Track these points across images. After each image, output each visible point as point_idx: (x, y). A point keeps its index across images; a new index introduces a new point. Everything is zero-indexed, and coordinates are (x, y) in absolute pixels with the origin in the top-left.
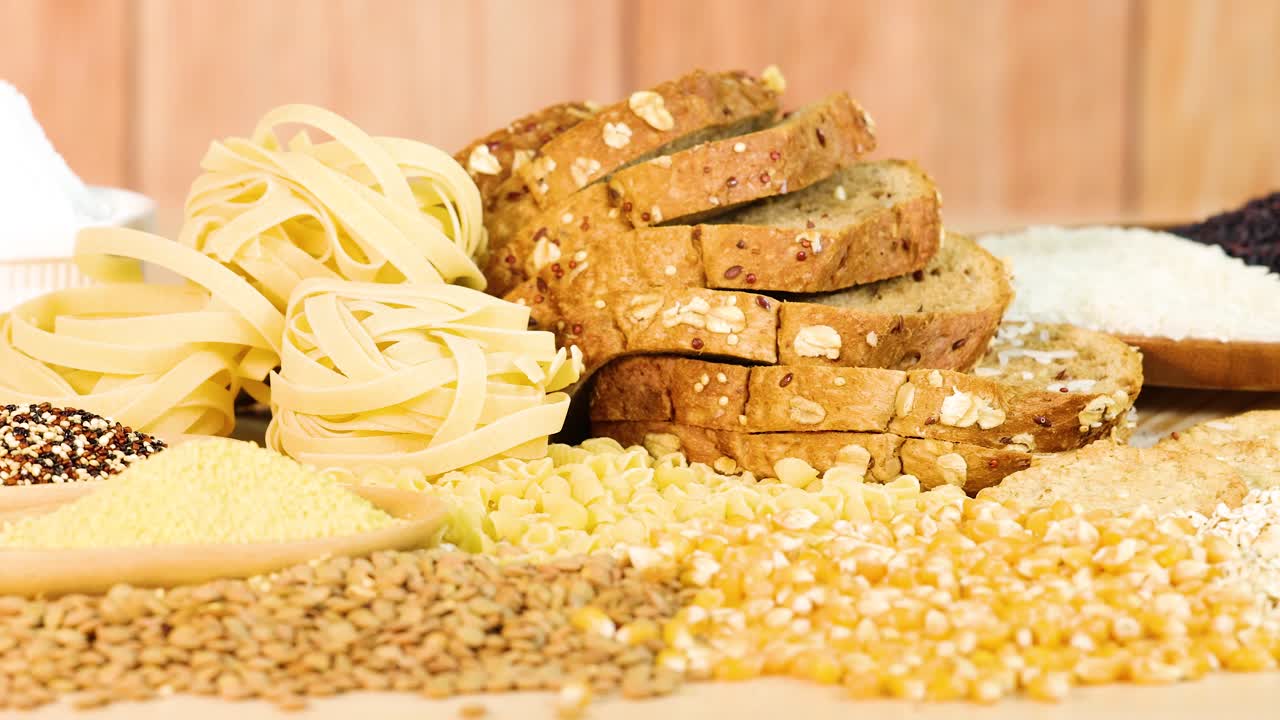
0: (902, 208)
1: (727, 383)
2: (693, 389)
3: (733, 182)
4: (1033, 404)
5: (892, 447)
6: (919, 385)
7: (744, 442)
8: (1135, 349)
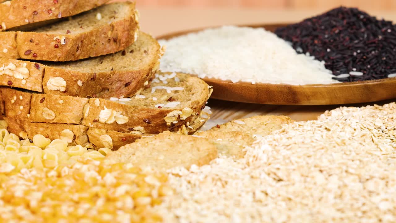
0: (114, 25)
1: (23, 100)
2: (11, 102)
3: (36, 13)
4: (143, 114)
5: (82, 131)
6: (91, 105)
7: (29, 125)
8: (211, 87)
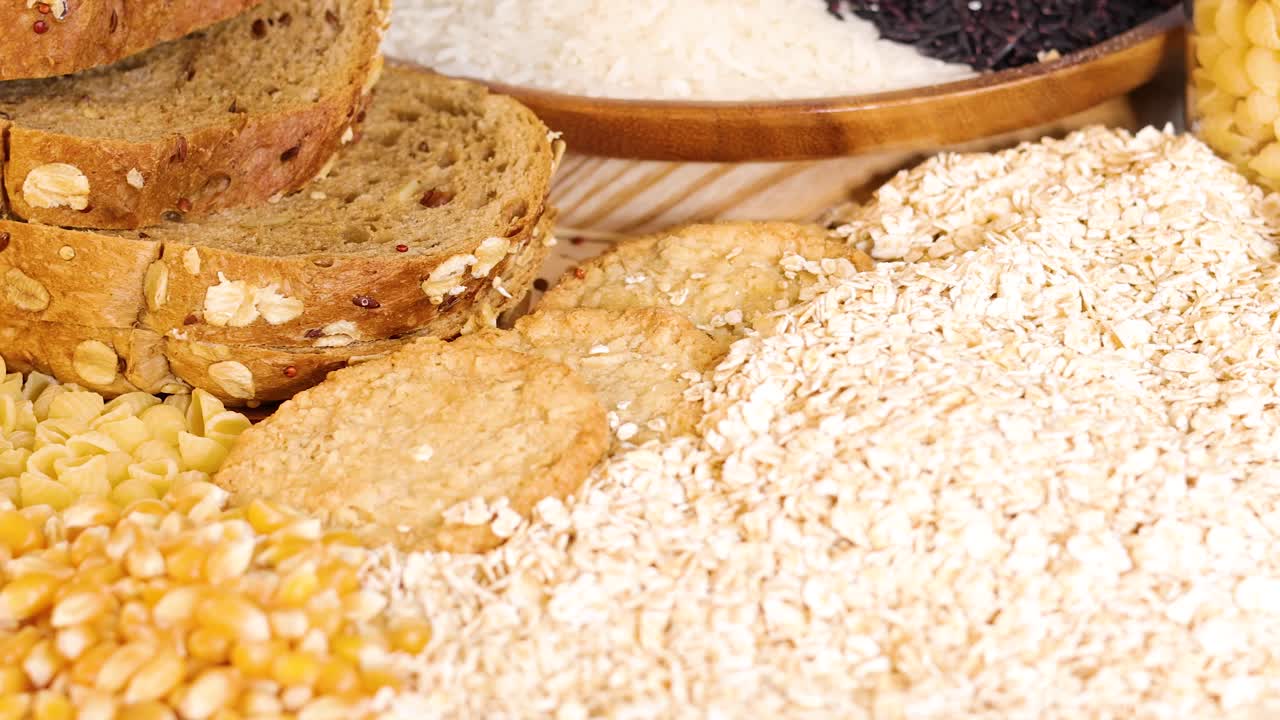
4: (348, 279)
5: (148, 345)
6: (173, 266)
8: (557, 135)
